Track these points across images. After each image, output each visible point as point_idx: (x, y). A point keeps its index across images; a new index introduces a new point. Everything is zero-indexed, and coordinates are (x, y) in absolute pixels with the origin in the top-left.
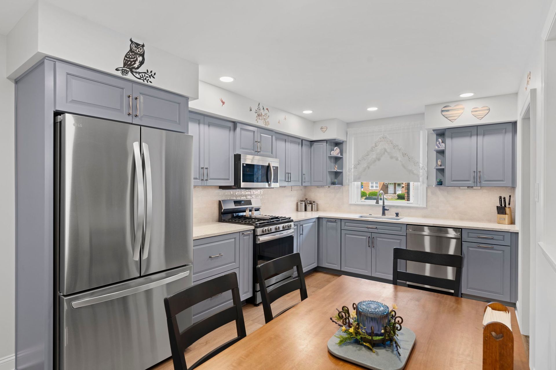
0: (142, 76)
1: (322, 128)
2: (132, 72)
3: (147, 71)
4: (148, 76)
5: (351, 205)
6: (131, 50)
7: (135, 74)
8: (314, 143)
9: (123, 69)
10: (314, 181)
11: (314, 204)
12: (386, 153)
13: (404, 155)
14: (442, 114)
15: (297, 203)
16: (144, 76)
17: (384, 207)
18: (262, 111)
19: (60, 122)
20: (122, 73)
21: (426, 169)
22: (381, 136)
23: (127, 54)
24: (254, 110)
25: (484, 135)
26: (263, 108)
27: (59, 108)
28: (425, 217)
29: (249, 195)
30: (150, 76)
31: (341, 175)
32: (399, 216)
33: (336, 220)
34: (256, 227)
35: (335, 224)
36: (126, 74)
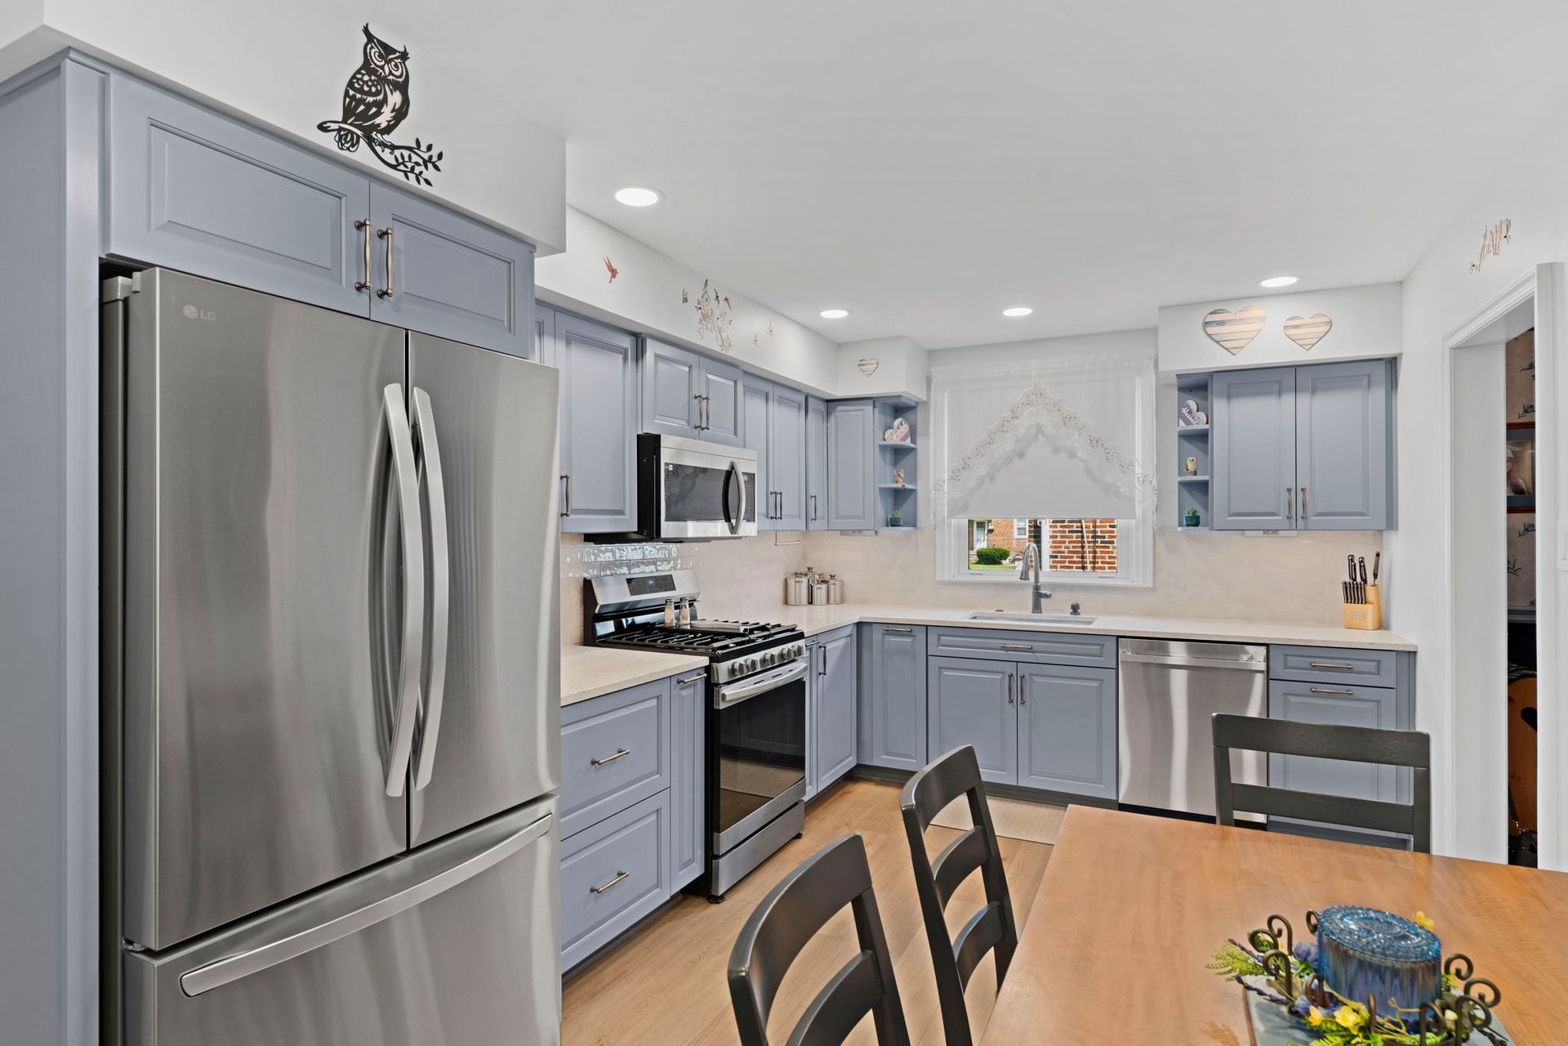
0: (400, 161)
1: (864, 362)
2: (370, 142)
3: (418, 142)
4: (421, 161)
5: (941, 583)
6: (367, 65)
7: (378, 149)
8: (835, 408)
9: (341, 129)
10: (838, 517)
11: (834, 584)
12: (1040, 436)
13: (1094, 442)
14: (1207, 333)
15: (786, 580)
16: (406, 159)
17: (1037, 588)
18: (713, 303)
19: (126, 301)
20: (341, 141)
21: (1155, 482)
22: (1029, 389)
23: (354, 77)
24: (692, 302)
25: (1314, 391)
26: (717, 297)
27: (122, 249)
28: (1149, 614)
29: (663, 560)
30: (425, 162)
31: (911, 499)
32: (1079, 614)
33: (913, 627)
34: (715, 659)
35: (909, 640)
36: (353, 146)
